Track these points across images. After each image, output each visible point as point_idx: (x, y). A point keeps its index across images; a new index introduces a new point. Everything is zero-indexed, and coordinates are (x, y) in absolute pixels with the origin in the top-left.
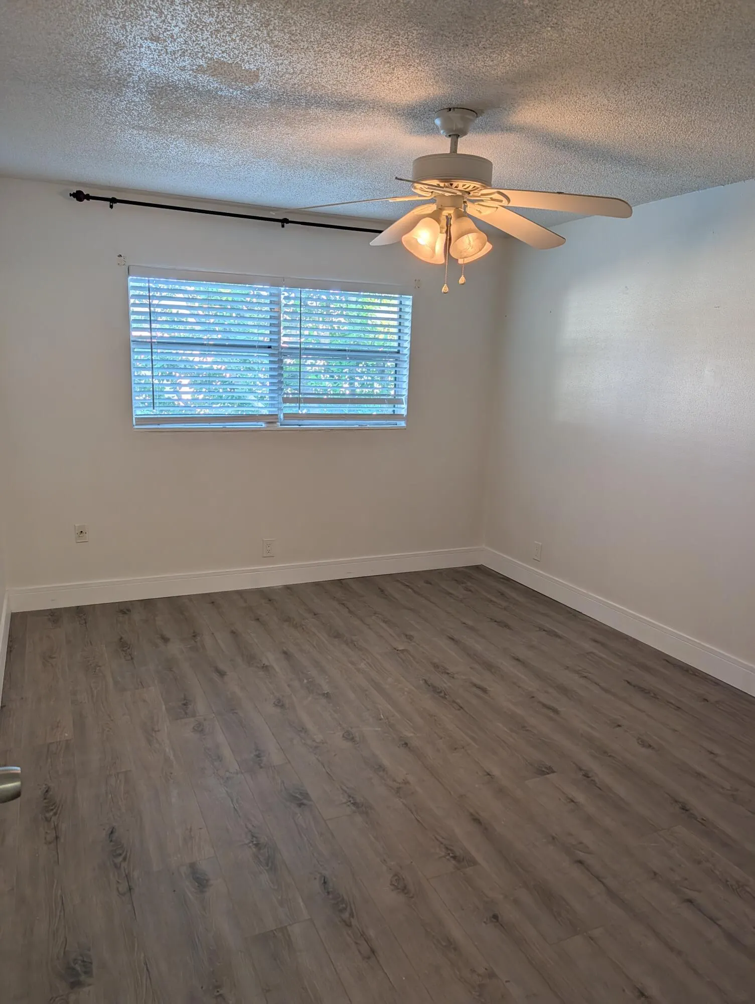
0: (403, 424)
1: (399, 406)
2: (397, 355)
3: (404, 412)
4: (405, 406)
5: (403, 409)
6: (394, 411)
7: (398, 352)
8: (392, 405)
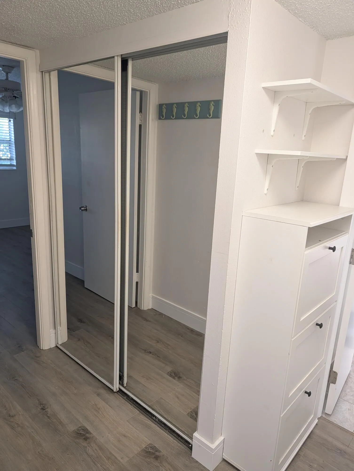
0: (15, 168)
1: (13, 161)
2: (9, 142)
3: (15, 164)
4: (15, 161)
5: (14, 162)
6: (11, 163)
7: (10, 140)
8: (10, 161)
